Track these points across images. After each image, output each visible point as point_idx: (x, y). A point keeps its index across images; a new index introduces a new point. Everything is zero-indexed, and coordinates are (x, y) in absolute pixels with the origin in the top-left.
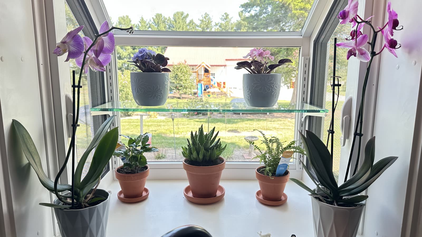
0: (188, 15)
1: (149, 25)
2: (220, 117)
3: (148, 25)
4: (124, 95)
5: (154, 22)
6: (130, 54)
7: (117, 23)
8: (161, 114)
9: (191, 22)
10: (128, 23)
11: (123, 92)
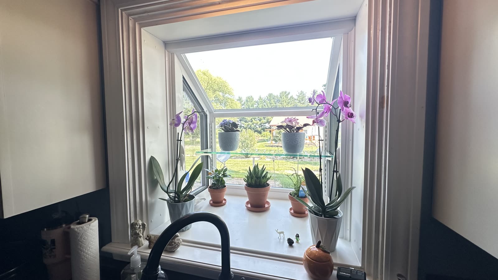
0: (289, 93)
2: (309, 160)
3: (263, 101)
5: (267, 99)
7: (245, 101)
8: (269, 157)
9: (292, 97)
10: (251, 100)
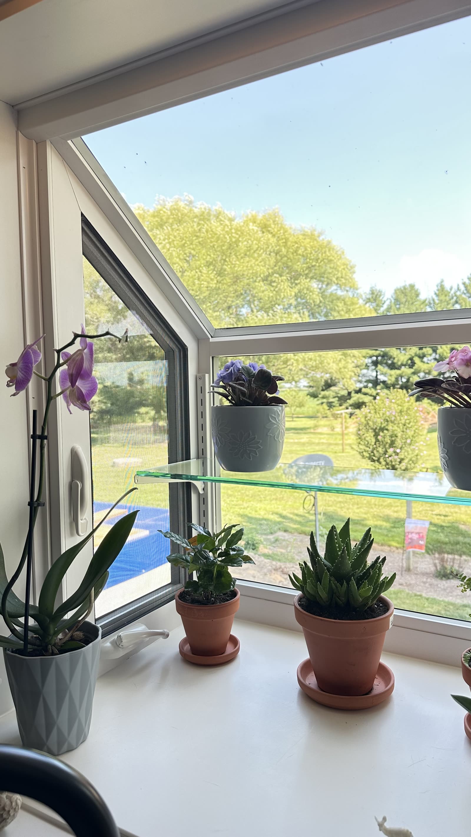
1: (455, 298)
3: (453, 298)
4: (388, 437)
5: (465, 292)
6: (413, 357)
7: (391, 302)
10: (412, 299)
11: (385, 431)
